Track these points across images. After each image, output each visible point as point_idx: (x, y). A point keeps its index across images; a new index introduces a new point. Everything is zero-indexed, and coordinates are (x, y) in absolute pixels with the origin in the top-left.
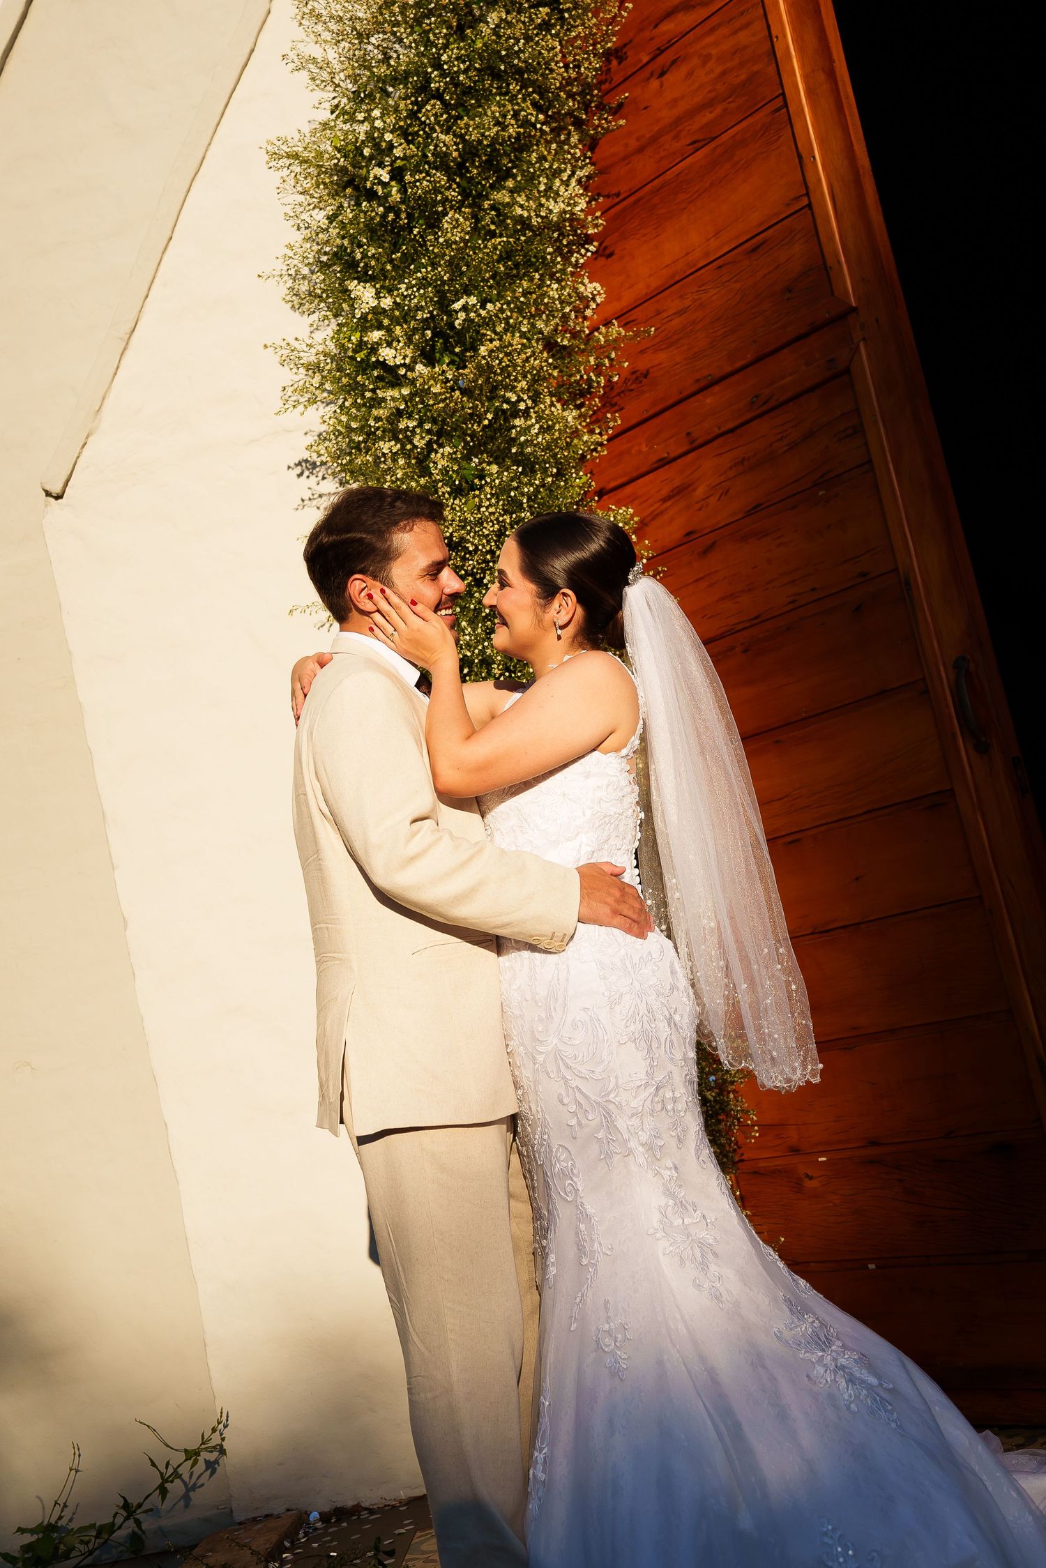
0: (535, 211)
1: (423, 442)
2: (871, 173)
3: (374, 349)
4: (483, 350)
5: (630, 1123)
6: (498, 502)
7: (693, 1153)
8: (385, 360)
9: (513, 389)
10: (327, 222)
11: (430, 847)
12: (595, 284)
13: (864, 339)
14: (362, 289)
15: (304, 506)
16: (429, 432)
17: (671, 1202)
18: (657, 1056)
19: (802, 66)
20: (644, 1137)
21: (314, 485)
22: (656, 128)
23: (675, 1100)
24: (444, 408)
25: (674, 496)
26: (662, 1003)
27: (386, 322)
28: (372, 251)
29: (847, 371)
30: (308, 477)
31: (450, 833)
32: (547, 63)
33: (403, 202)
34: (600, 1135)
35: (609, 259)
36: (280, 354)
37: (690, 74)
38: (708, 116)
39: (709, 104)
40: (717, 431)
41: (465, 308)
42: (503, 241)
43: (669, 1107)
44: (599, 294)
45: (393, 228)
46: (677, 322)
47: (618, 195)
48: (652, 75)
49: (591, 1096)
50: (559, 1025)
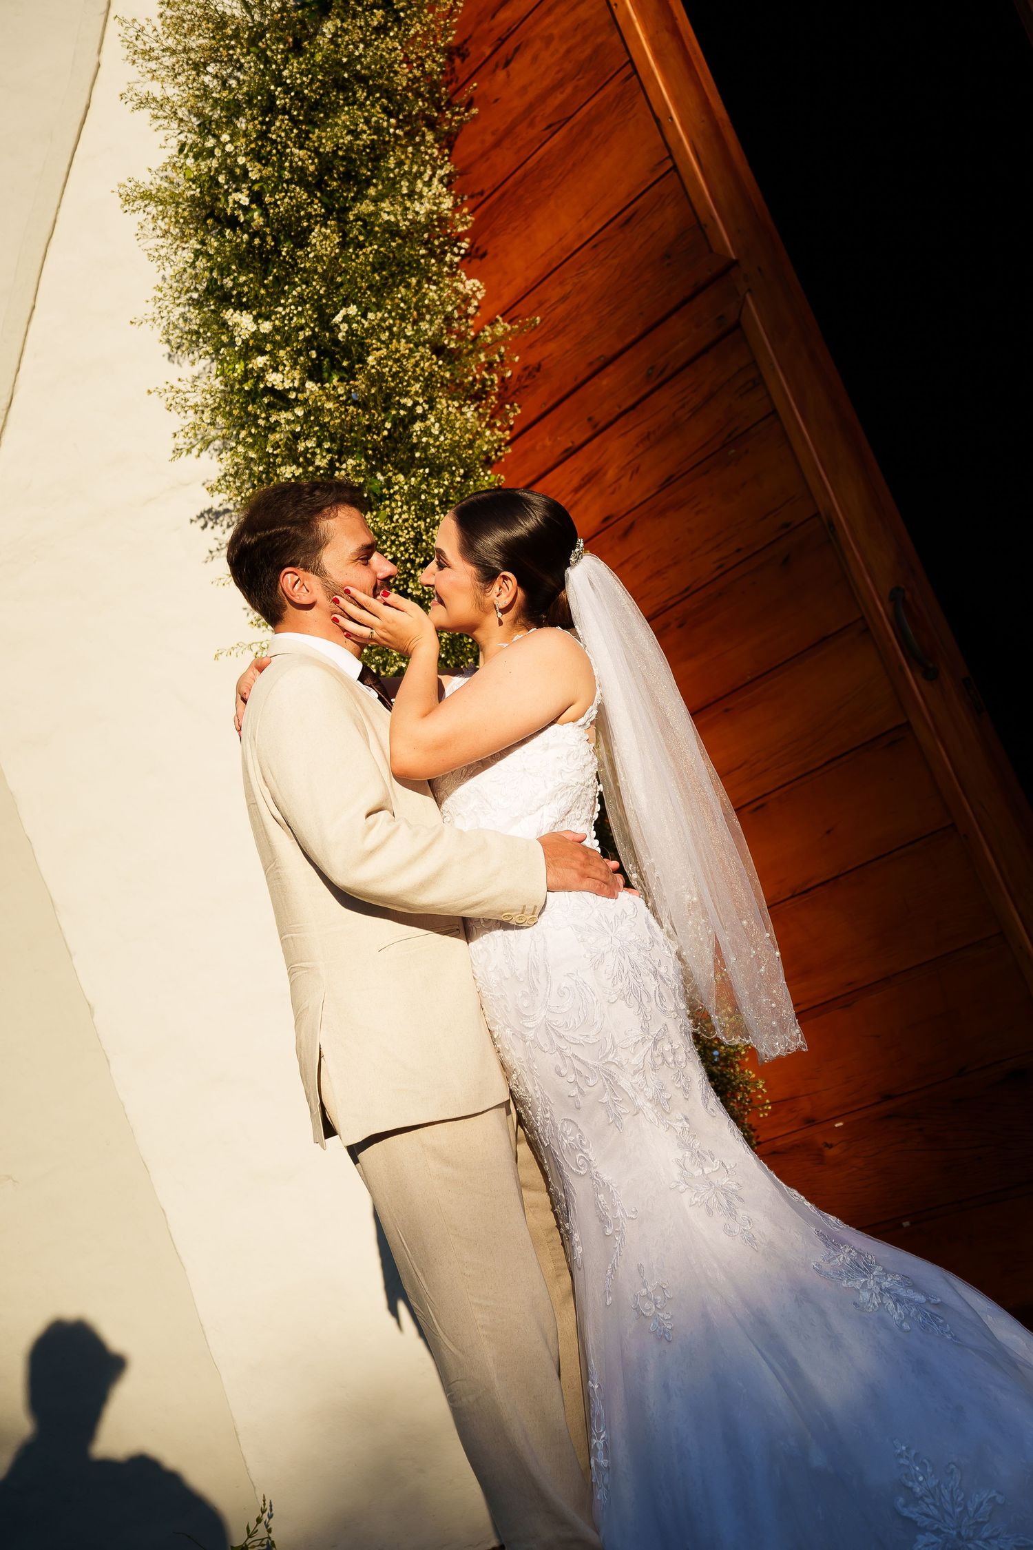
0: (402, 215)
1: (326, 461)
2: (730, 124)
3: (260, 378)
4: (371, 360)
5: (634, 1081)
6: (409, 509)
7: (701, 1102)
8: (273, 385)
9: (407, 394)
10: (192, 255)
11: (388, 837)
12: (473, 281)
13: (749, 290)
14: (239, 317)
15: (213, 558)
16: (329, 451)
17: (688, 1154)
18: (649, 1009)
19: (645, 29)
20: (650, 1092)
21: (219, 535)
22: (509, 120)
23: (674, 1052)
24: (340, 423)
25: (585, 484)
26: (645, 958)
27: (268, 347)
28: (242, 279)
29: (738, 325)
30: (213, 527)
31: (407, 821)
32: (390, 66)
33: (266, 225)
34: (605, 1099)
35: (484, 260)
36: (165, 397)
37: (535, 58)
38: (559, 98)
39: (558, 86)
40: (618, 411)
41: (346, 319)
42: (374, 249)
43: (670, 1060)
44: (479, 289)
45: (261, 254)
46: (561, 310)
47: (482, 193)
48: (497, 66)
49: (591, 1062)
50: (545, 996)
